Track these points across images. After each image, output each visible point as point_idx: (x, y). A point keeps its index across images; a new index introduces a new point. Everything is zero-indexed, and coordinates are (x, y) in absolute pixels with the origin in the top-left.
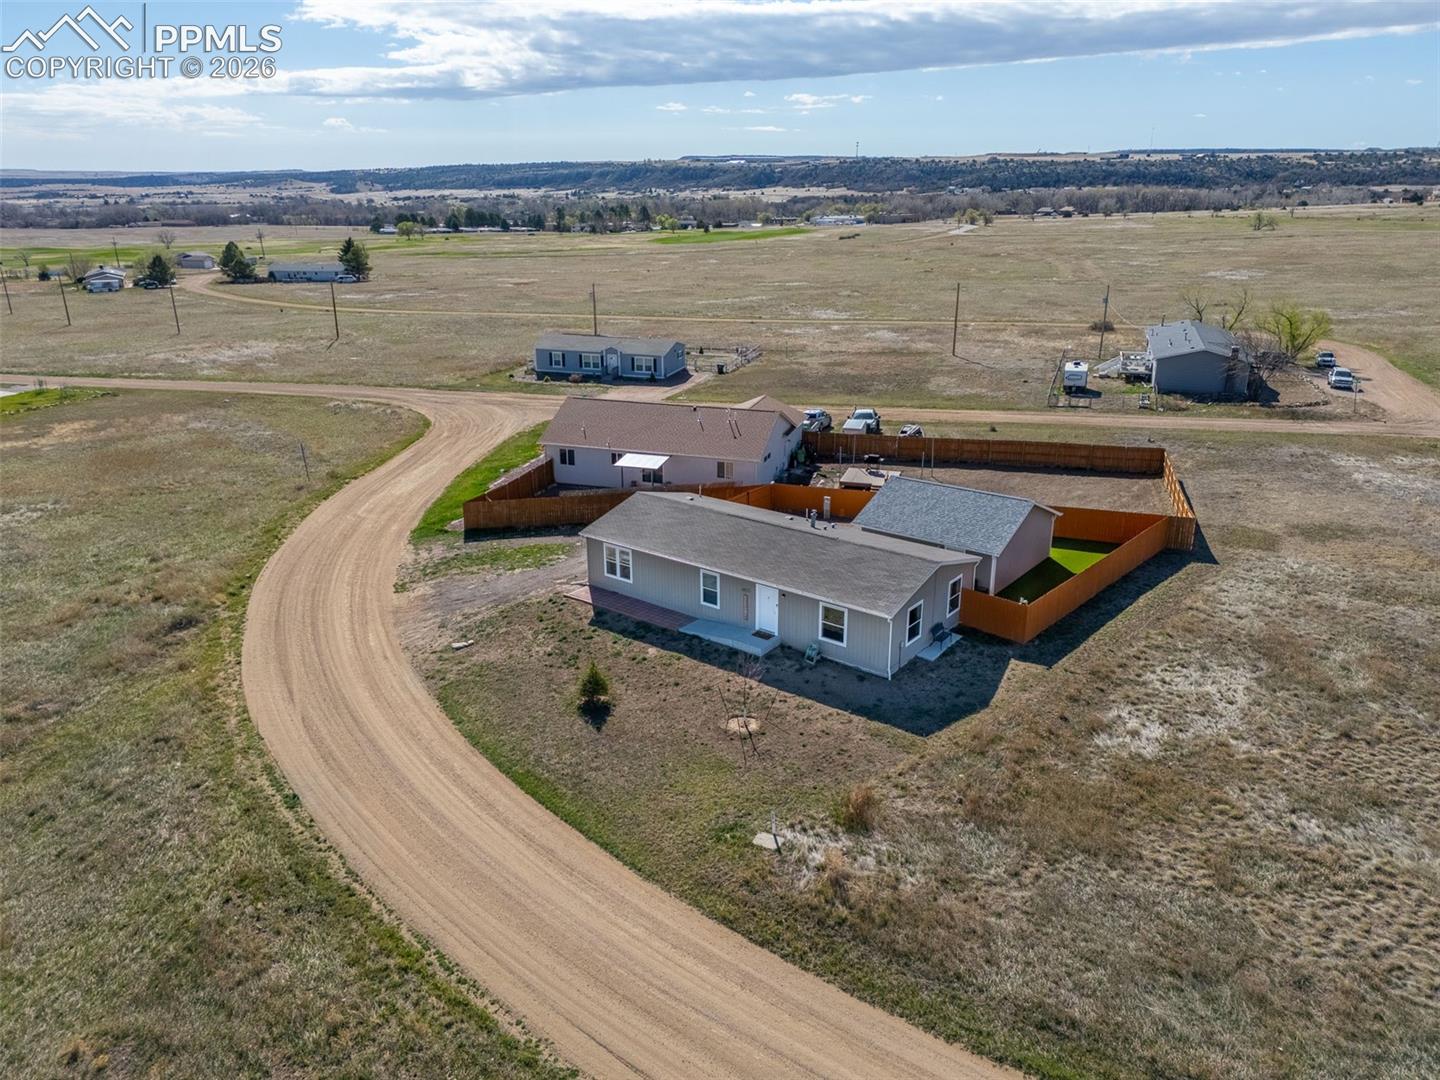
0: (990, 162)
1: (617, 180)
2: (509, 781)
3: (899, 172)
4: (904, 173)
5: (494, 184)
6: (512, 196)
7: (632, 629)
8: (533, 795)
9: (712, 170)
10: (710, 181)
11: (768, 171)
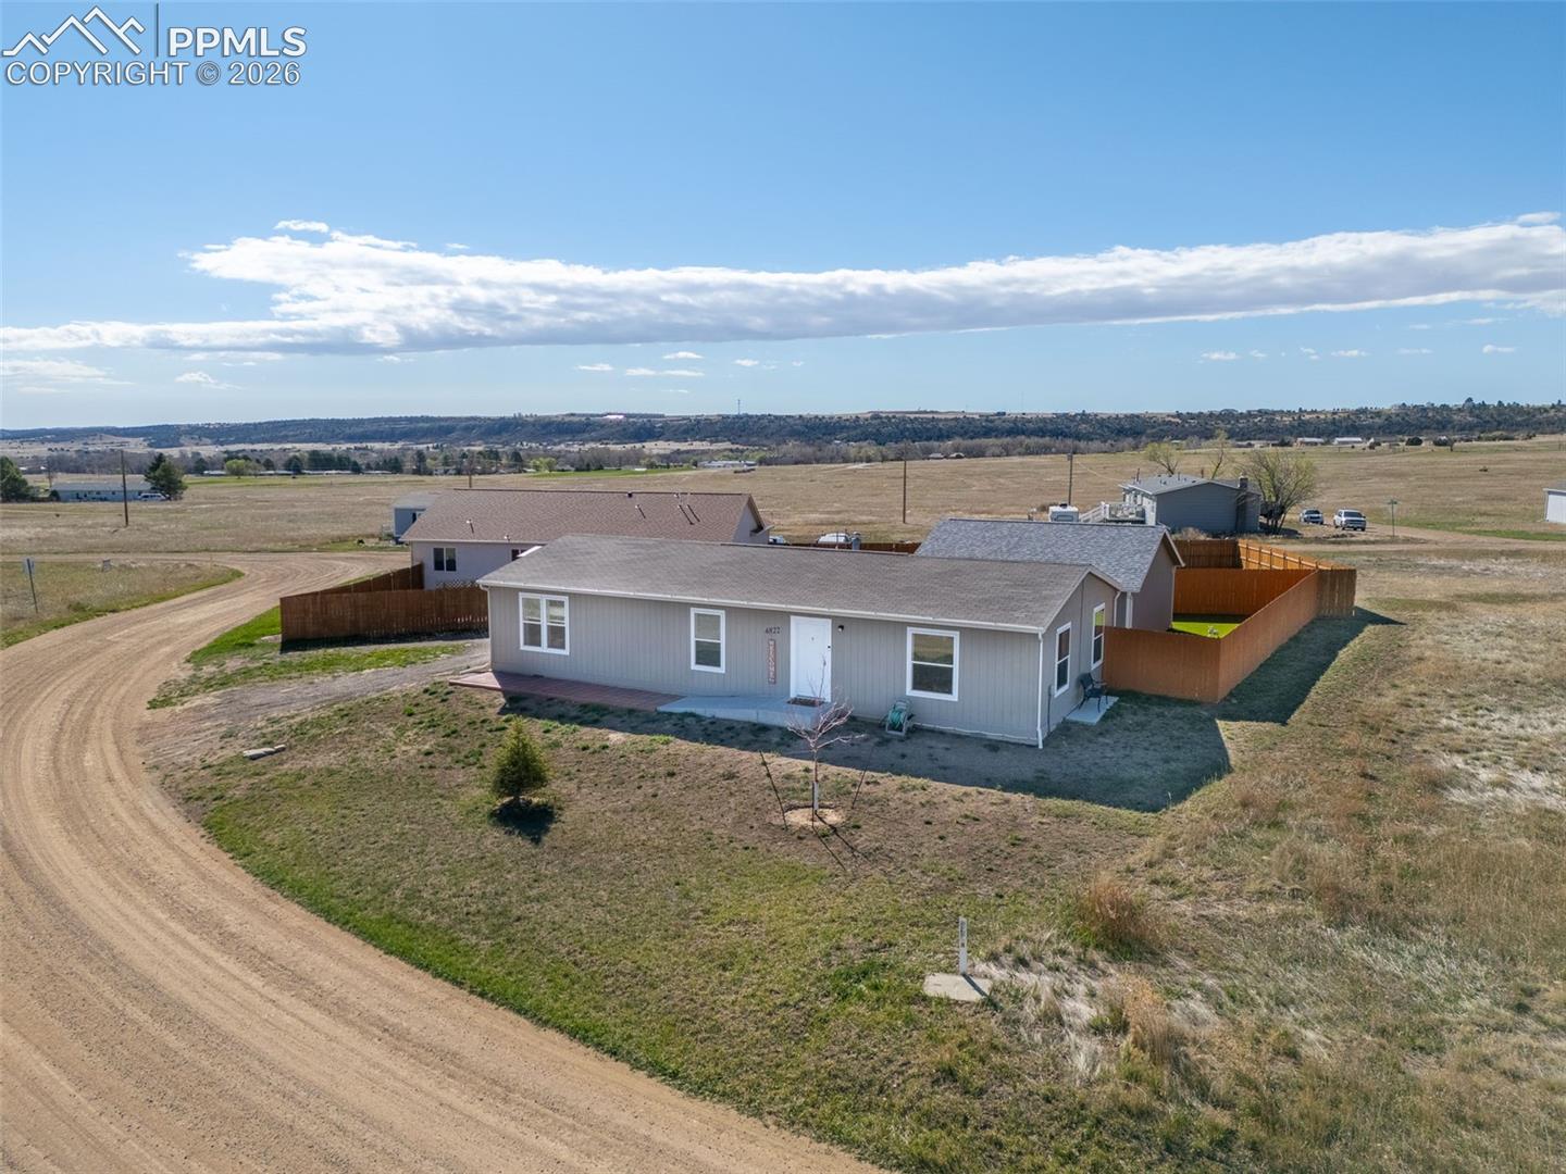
0: (873, 418)
1: (482, 434)
2: (347, 936)
3: (785, 427)
4: (789, 428)
5: (343, 439)
6: (366, 448)
7: (574, 714)
8: (404, 954)
9: (588, 425)
10: (586, 436)
11: (648, 425)
